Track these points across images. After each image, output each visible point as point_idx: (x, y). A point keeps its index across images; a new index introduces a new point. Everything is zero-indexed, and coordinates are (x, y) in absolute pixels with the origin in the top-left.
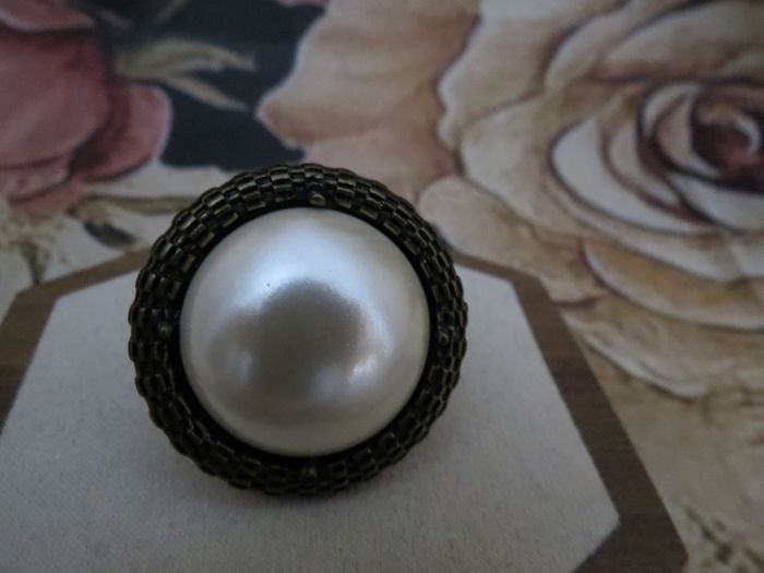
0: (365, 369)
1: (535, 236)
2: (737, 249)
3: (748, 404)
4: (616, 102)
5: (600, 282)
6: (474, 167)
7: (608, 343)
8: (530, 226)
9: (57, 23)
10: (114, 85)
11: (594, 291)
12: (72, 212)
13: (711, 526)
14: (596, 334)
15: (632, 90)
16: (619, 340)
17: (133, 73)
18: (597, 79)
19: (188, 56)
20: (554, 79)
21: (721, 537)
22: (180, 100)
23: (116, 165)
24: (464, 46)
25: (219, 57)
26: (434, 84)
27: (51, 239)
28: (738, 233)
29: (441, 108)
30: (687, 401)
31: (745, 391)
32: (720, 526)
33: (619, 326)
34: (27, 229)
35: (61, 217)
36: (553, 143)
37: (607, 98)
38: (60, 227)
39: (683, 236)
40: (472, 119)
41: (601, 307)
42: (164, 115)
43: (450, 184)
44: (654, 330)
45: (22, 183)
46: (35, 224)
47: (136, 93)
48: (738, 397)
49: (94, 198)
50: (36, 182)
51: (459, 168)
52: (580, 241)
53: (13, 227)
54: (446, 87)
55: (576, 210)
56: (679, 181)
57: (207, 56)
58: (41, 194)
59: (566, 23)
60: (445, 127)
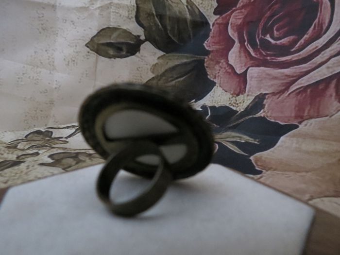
57: (241, 138)
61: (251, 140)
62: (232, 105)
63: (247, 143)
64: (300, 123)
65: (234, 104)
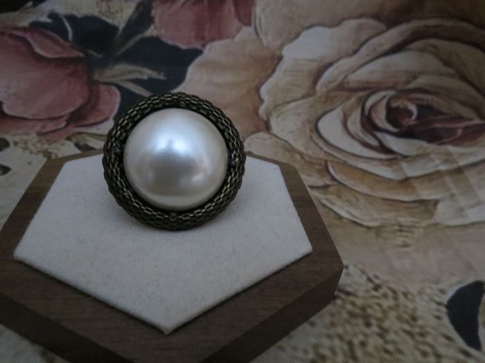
0: (198, 178)
1: (302, 158)
2: (404, 165)
3: (401, 231)
4: (353, 100)
5: (333, 179)
6: (275, 128)
7: (332, 203)
8: (301, 154)
9: (65, 55)
10: (92, 85)
11: (329, 182)
12: (69, 139)
13: (371, 276)
14: (327, 200)
15: (361, 94)
16: (339, 203)
17: (102, 79)
18: (343, 88)
19: (131, 72)
20: (320, 87)
21: (377, 282)
22: (125, 93)
23: (91, 121)
24: (273, 71)
25: (147, 73)
26: (258, 89)
27: (58, 149)
28: (405, 157)
29: (262, 101)
30: (369, 228)
31: (400, 226)
32: (376, 277)
33: (339, 196)
34: (46, 146)
35: (63, 141)
36: (318, 119)
37: (349, 98)
38: (63, 145)
39: (380, 160)
40: (276, 106)
41: (331, 189)
42: (117, 99)
43: (262, 135)
44: (357, 199)
45: (44, 127)
46: (50, 144)
47: (102, 87)
48: (397, 228)
49: (79, 133)
50: (50, 126)
51: (267, 128)
52: (326, 161)
53: (39, 145)
54: (264, 90)
55: (325, 148)
56: (379, 135)
57: (141, 73)
58: (53, 132)
59: (327, 61)
60: (262, 110)
61: (155, 75)
62: (103, 14)
63: (151, 80)
64: (204, 46)
65: (107, 14)
